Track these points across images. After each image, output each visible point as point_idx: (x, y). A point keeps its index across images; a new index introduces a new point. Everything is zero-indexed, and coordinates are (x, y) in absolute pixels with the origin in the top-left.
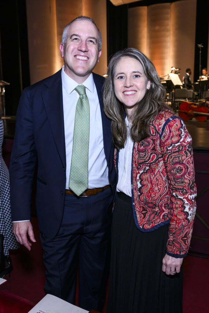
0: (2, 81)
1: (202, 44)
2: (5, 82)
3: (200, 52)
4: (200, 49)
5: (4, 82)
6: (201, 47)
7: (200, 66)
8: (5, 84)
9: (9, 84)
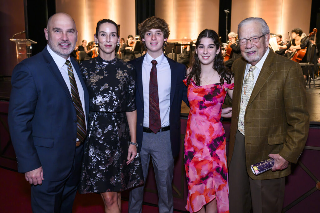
0: (29, 39)
1: (228, 10)
2: (33, 41)
3: (227, 17)
4: (227, 14)
5: (31, 40)
6: (228, 13)
7: (227, 30)
8: (32, 43)
9: (36, 43)
